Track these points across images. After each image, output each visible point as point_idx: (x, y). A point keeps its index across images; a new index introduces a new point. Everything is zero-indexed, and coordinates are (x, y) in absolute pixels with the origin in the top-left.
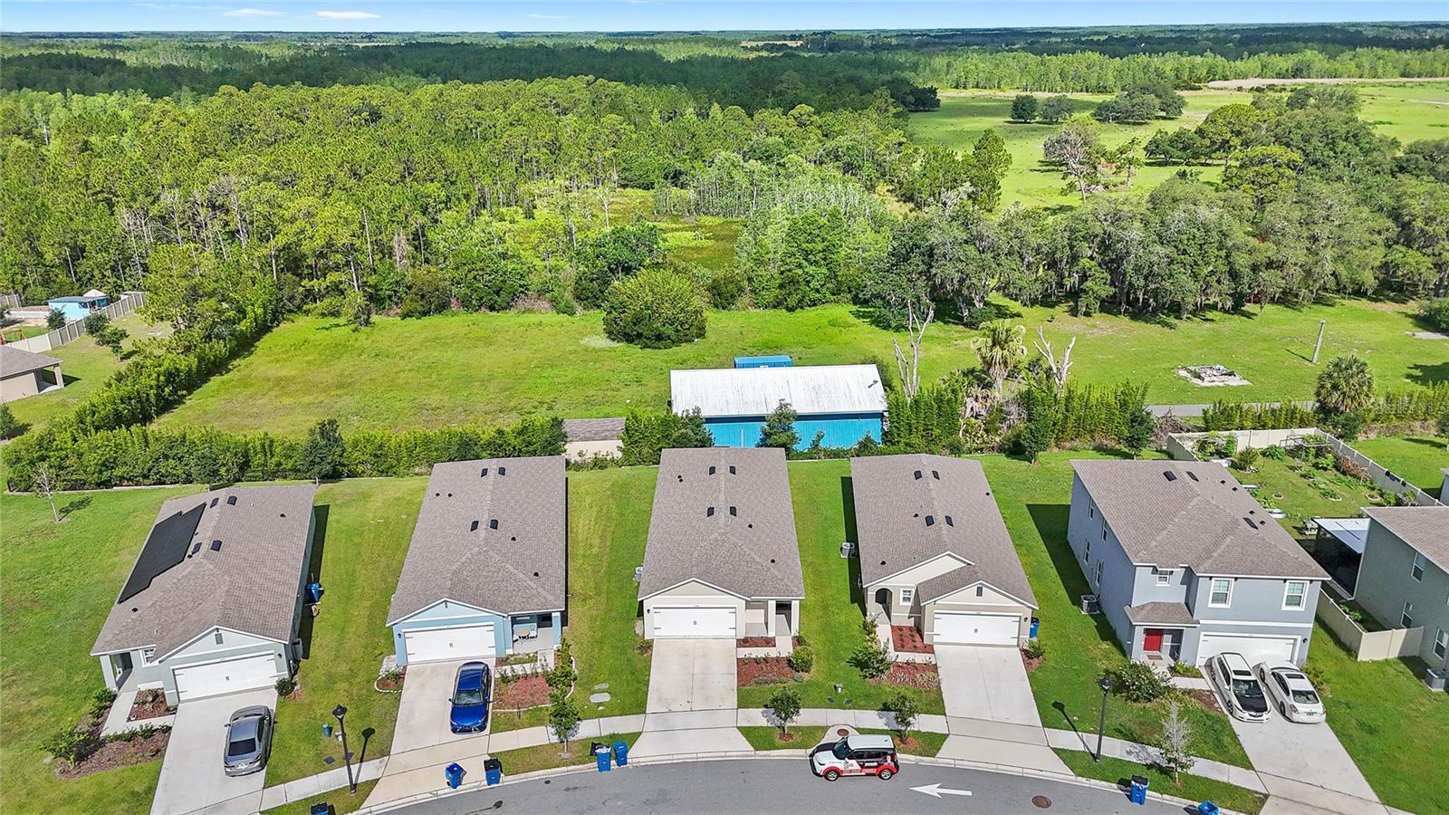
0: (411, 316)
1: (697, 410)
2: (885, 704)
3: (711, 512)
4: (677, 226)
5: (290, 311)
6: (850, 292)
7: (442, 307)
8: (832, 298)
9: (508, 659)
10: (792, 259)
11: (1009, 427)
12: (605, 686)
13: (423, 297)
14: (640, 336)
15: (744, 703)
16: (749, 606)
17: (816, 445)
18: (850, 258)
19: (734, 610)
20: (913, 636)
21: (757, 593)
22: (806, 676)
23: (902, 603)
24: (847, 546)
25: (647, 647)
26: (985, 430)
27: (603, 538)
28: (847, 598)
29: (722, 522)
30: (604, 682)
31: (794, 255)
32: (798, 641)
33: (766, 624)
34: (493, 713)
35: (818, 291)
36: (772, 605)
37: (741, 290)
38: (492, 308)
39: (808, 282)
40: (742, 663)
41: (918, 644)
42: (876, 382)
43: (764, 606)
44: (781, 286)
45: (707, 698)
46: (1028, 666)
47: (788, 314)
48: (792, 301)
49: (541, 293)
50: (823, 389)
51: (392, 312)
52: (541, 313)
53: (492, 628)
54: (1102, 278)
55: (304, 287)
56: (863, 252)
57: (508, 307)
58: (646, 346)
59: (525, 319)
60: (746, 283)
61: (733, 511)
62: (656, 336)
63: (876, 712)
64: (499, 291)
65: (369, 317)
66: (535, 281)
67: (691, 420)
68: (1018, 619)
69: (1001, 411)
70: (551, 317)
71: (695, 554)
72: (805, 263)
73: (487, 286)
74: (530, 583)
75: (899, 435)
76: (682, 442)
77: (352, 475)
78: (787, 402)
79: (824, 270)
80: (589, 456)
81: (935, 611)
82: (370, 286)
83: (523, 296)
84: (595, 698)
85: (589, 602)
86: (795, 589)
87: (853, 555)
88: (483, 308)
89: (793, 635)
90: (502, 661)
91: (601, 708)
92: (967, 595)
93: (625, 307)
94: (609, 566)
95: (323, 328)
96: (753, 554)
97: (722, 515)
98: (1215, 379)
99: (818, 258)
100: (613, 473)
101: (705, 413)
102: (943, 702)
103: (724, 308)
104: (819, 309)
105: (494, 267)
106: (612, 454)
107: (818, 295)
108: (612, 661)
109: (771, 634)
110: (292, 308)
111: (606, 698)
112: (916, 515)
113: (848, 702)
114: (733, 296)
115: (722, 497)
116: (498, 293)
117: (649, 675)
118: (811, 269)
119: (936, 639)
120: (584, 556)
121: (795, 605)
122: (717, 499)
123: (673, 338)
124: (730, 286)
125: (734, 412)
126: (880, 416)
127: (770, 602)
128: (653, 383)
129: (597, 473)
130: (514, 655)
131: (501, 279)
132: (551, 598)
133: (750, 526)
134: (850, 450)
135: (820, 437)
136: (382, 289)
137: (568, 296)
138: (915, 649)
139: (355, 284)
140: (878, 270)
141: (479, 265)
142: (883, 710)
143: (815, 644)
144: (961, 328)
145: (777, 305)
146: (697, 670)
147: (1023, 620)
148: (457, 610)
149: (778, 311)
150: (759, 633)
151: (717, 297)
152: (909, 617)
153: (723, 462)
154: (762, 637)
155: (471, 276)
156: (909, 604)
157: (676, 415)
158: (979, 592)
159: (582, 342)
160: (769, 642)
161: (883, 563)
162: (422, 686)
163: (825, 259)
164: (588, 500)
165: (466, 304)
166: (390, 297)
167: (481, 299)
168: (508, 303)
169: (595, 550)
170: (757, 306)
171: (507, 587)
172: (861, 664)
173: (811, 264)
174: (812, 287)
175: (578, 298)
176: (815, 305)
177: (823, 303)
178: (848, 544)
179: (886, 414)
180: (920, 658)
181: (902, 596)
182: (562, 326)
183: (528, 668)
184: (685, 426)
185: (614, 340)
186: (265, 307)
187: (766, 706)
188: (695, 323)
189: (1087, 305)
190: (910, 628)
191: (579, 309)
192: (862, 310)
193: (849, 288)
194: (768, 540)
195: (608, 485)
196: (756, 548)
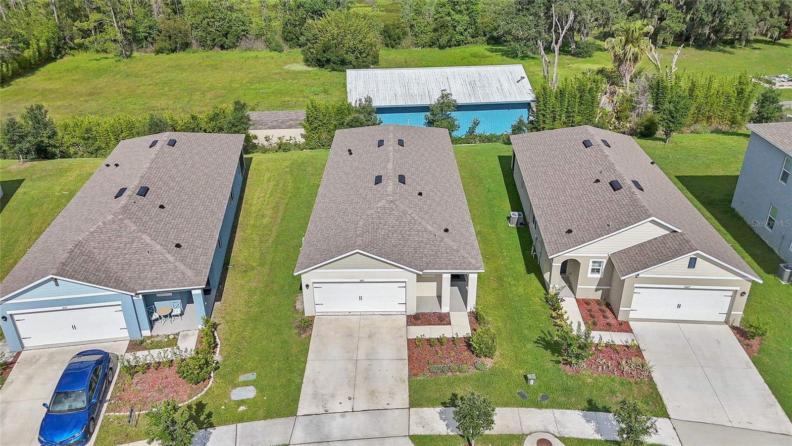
0: (163, 53)
1: (369, 100)
2: (590, 402)
3: (378, 180)
4: (361, 5)
5: (71, 48)
6: (485, 35)
7: (186, 46)
8: (472, 40)
9: (142, 342)
10: (443, 9)
11: (638, 115)
12: (252, 376)
13: (170, 37)
14: (328, 61)
15: (416, 401)
16: (420, 279)
17: (471, 131)
18: (485, 12)
19: (404, 285)
20: (604, 312)
21: (430, 266)
22: (489, 363)
23: (590, 275)
24: (515, 215)
25: (307, 325)
26: (616, 118)
27: (276, 209)
28: (521, 267)
29: (390, 189)
30: (252, 371)
31: (445, 6)
32: (476, 318)
33: (439, 297)
34: (105, 417)
35: (462, 34)
36: (447, 278)
37: (405, 34)
38: (222, 47)
39: (455, 27)
40: (412, 344)
41: (613, 321)
42: (523, 78)
43: (438, 279)
44: (435, 30)
45: (372, 393)
46: (747, 348)
47: (440, 51)
48: (444, 40)
49: (258, 36)
50: (478, 83)
51: (148, 50)
52: (258, 50)
53: (120, 308)
54: (678, 17)
55: (77, 27)
56: (494, 6)
57: (234, 46)
58: (334, 70)
59: (246, 55)
60: (409, 29)
61: (402, 179)
62: (341, 61)
63: (581, 413)
64: (227, 34)
65: (131, 54)
66: (253, 29)
67: (364, 108)
68: (731, 293)
69: (631, 101)
70: (266, 53)
71: (361, 223)
72: (453, 12)
73: (218, 30)
74: (168, 256)
75: (544, 121)
76: (355, 124)
77: (65, 155)
78: (448, 92)
79: (467, 18)
80: (275, 141)
81: (635, 285)
82: (128, 28)
83: (244, 38)
84: (238, 394)
85: (250, 273)
86: (473, 261)
87: (521, 224)
88: (216, 48)
89: (469, 310)
90: (135, 345)
91: (242, 408)
92: (677, 267)
93: (316, 38)
94: (278, 236)
95: (95, 59)
96: (424, 223)
97: (390, 185)
98: (784, 83)
99: (462, 8)
100: (295, 154)
101: (376, 103)
102: (661, 399)
103: (393, 47)
104: (462, 48)
105: (222, 16)
106: (295, 139)
107: (462, 37)
108: (264, 343)
109: (445, 309)
110: (73, 45)
111: (249, 393)
112: (598, 181)
113: (544, 398)
114: (399, 38)
115: (390, 166)
116: (226, 35)
117: (305, 362)
118: (457, 17)
119: (632, 315)
120: (254, 226)
121: (473, 279)
122: (385, 167)
123: (354, 63)
124: (397, 31)
125: (401, 103)
126: (527, 105)
127: (444, 275)
128: (337, 93)
129: (281, 155)
130: (152, 337)
131: (228, 25)
132: (189, 273)
133: (420, 194)
134: (501, 135)
135: (476, 124)
136: (139, 32)
137: (278, 38)
138: (608, 327)
139: (116, 25)
140: (508, 14)
141: (210, 14)
142: (589, 410)
143: (494, 322)
144: (569, 57)
145: (432, 45)
146: (361, 355)
147: (738, 294)
148: (70, 288)
149: (432, 49)
150: (431, 308)
151: (388, 39)
152: (597, 290)
153: (391, 136)
154: (435, 313)
155: (205, 22)
156: (598, 276)
157: (350, 104)
158: (692, 263)
159: (285, 67)
160: (443, 319)
161: (570, 231)
162: (29, 379)
163: (467, 10)
164: (267, 175)
165: (203, 44)
166: (146, 38)
167: (214, 40)
168: (234, 44)
169: (265, 221)
170: (417, 45)
171: (139, 260)
172: (553, 347)
173: (457, 13)
174: (458, 31)
175: (286, 39)
176: (459, 45)
177: (466, 44)
178: (516, 213)
179: (533, 105)
180: (619, 338)
181: (590, 267)
182: (273, 58)
183: (168, 353)
184: (357, 111)
185: (309, 66)
186: (48, 42)
187: (444, 404)
188: (371, 53)
189: (664, 40)
190: (597, 302)
191: (286, 47)
192: (494, 48)
193: (484, 33)
194: (439, 209)
195: (288, 163)
196: (427, 217)
